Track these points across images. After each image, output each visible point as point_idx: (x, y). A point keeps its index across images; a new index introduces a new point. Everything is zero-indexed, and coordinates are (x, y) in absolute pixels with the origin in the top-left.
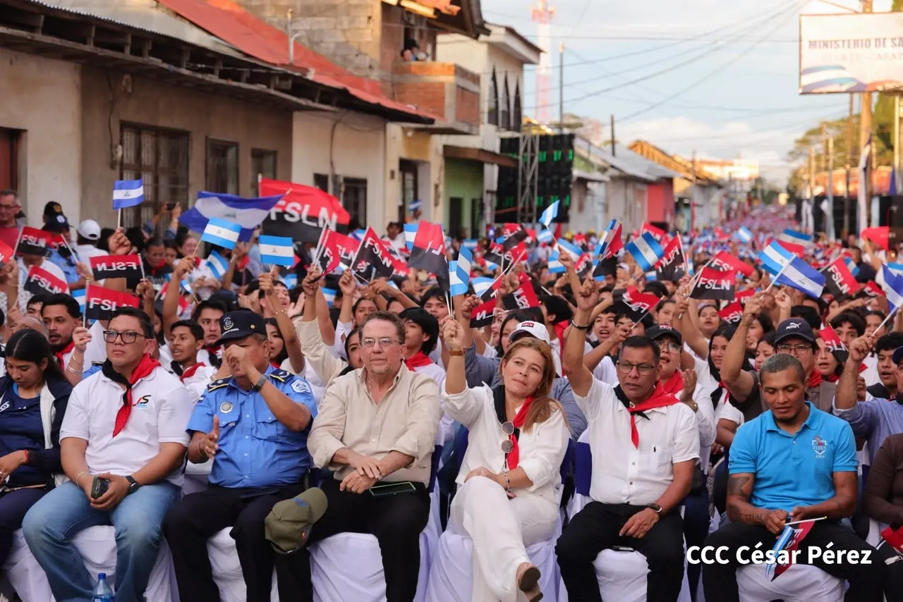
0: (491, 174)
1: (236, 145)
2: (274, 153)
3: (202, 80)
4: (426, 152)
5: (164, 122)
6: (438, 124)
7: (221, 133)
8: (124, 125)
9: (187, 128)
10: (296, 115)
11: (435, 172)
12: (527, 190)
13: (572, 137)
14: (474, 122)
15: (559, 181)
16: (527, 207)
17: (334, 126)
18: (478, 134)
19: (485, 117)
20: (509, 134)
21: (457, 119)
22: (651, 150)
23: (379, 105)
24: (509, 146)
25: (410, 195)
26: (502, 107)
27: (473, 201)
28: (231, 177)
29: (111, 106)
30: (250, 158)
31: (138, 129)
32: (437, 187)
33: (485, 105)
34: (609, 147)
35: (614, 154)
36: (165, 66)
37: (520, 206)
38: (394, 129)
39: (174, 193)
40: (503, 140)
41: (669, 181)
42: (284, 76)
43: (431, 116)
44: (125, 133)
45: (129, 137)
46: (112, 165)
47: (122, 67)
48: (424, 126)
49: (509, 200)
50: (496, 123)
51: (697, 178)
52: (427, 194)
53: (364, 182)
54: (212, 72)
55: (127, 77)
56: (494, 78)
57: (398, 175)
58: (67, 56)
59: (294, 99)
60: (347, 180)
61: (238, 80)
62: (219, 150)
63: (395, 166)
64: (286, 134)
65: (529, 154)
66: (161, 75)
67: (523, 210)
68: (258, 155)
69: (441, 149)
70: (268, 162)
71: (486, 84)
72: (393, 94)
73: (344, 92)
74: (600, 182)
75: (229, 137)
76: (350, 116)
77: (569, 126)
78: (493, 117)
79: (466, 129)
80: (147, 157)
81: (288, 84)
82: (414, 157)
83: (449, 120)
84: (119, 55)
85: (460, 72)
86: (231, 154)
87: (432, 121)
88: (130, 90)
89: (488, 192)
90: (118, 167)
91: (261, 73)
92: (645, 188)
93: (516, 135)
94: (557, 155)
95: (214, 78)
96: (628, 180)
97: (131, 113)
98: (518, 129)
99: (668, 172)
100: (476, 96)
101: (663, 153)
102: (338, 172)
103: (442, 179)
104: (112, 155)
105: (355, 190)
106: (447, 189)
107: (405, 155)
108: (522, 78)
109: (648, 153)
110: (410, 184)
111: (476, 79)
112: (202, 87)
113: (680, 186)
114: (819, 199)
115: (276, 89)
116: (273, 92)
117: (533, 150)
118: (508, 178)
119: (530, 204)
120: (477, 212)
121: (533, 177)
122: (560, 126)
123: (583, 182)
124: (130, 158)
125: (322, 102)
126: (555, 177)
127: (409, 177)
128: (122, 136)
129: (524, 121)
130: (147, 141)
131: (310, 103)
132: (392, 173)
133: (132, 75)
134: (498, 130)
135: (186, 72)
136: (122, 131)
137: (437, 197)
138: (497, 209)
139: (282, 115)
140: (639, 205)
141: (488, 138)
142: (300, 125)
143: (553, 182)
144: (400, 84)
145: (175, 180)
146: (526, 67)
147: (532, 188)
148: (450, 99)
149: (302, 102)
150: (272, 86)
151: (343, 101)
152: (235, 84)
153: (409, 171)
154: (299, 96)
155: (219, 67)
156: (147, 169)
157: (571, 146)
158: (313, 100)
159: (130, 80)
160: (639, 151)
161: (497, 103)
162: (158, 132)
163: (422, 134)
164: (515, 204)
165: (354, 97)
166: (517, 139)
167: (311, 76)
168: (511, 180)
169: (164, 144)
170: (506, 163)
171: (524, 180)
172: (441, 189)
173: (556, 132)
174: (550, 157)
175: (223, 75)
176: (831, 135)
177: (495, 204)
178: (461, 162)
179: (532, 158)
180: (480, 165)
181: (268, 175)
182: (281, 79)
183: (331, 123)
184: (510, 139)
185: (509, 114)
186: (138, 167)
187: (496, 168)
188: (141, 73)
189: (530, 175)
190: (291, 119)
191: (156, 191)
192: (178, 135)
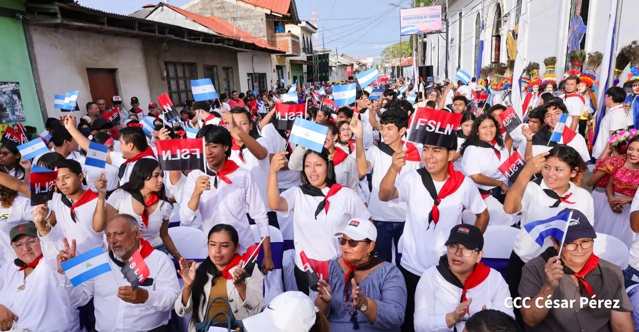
0: (305, 67)
1: (216, 66)
2: (232, 68)
3: (195, 43)
4: (284, 62)
5: (185, 60)
6: (287, 53)
7: (209, 63)
8: (166, 64)
9: (195, 62)
10: (238, 53)
11: (288, 69)
12: (316, 72)
14: (298, 52)
17: (252, 57)
18: (300, 56)
19: (302, 50)
20: (309, 55)
21: (293, 51)
24: (309, 58)
25: (281, 76)
26: (306, 47)
27: (300, 76)
28: (216, 79)
29: (158, 56)
30: (222, 70)
31: (175, 64)
32: (289, 73)
33: (301, 47)
35: (338, 59)
36: (176, 38)
37: (314, 77)
38: (274, 56)
41: (353, 65)
43: (284, 51)
44: (167, 66)
45: (171, 68)
46: (163, 79)
47: (161, 41)
48: (282, 54)
49: (311, 75)
50: (305, 52)
51: (359, 63)
52: (286, 75)
53: (265, 74)
54: (199, 40)
55: (164, 44)
56: (303, 38)
57: (276, 71)
58: (134, 36)
59: (235, 48)
60: (259, 74)
61: (211, 42)
62: (209, 68)
63: (275, 68)
64: (236, 60)
67: (315, 78)
68: (226, 69)
69: (289, 61)
70: (230, 71)
71: (301, 39)
72: (272, 45)
73: (253, 44)
74: (335, 67)
75: (212, 63)
76: (257, 53)
77: (326, 51)
78: (304, 49)
79: (296, 55)
80: (180, 74)
81: (232, 43)
82: (281, 64)
83: (290, 52)
85: (293, 36)
86: (214, 69)
87: (285, 53)
88: (167, 49)
89: (304, 73)
90: (166, 79)
91: (220, 39)
92: (346, 67)
94: (324, 60)
95: (201, 42)
96: (343, 65)
97: (169, 58)
98: (312, 54)
99: (352, 63)
100: (298, 43)
102: (256, 72)
103: (290, 70)
104: (162, 75)
105: (262, 77)
106: (292, 73)
107: (278, 64)
108: (312, 38)
110: (280, 73)
111: (298, 38)
112: (198, 45)
113: (356, 67)
116: (226, 46)
117: (317, 60)
118: (310, 68)
119: (317, 76)
120: (302, 80)
122: (324, 51)
123: (331, 67)
125: (245, 49)
126: (324, 67)
127: (280, 71)
129: (313, 51)
130: (179, 68)
131: (241, 49)
132: (274, 71)
133: (167, 43)
134: (306, 54)
135: (187, 40)
137: (290, 77)
139: (232, 54)
140: (345, 72)
141: (303, 57)
142: (240, 57)
143: (323, 69)
144: (274, 41)
146: (312, 34)
148: (290, 45)
149: (238, 49)
150: (225, 44)
151: (253, 47)
152: (209, 44)
153: (279, 69)
155: (202, 38)
156: (181, 78)
157: (328, 57)
158: (242, 48)
159: (167, 45)
160: (344, 57)
161: (305, 45)
162: (183, 64)
163: (282, 57)
165: (256, 46)
166: (312, 56)
167: (241, 40)
168: (311, 69)
169: (187, 69)
170: (309, 64)
171: (315, 69)
172: (290, 74)
173: (323, 53)
174: (322, 61)
175: (203, 40)
177: (307, 77)
178: (296, 65)
179: (317, 62)
180: (301, 66)
181: (230, 76)
182: (228, 41)
183: (251, 55)
184: (310, 56)
185: (308, 49)
186: (177, 78)
187: (306, 66)
188: (170, 42)
189: (316, 67)
190: (236, 56)
191: (186, 86)
192: (192, 65)
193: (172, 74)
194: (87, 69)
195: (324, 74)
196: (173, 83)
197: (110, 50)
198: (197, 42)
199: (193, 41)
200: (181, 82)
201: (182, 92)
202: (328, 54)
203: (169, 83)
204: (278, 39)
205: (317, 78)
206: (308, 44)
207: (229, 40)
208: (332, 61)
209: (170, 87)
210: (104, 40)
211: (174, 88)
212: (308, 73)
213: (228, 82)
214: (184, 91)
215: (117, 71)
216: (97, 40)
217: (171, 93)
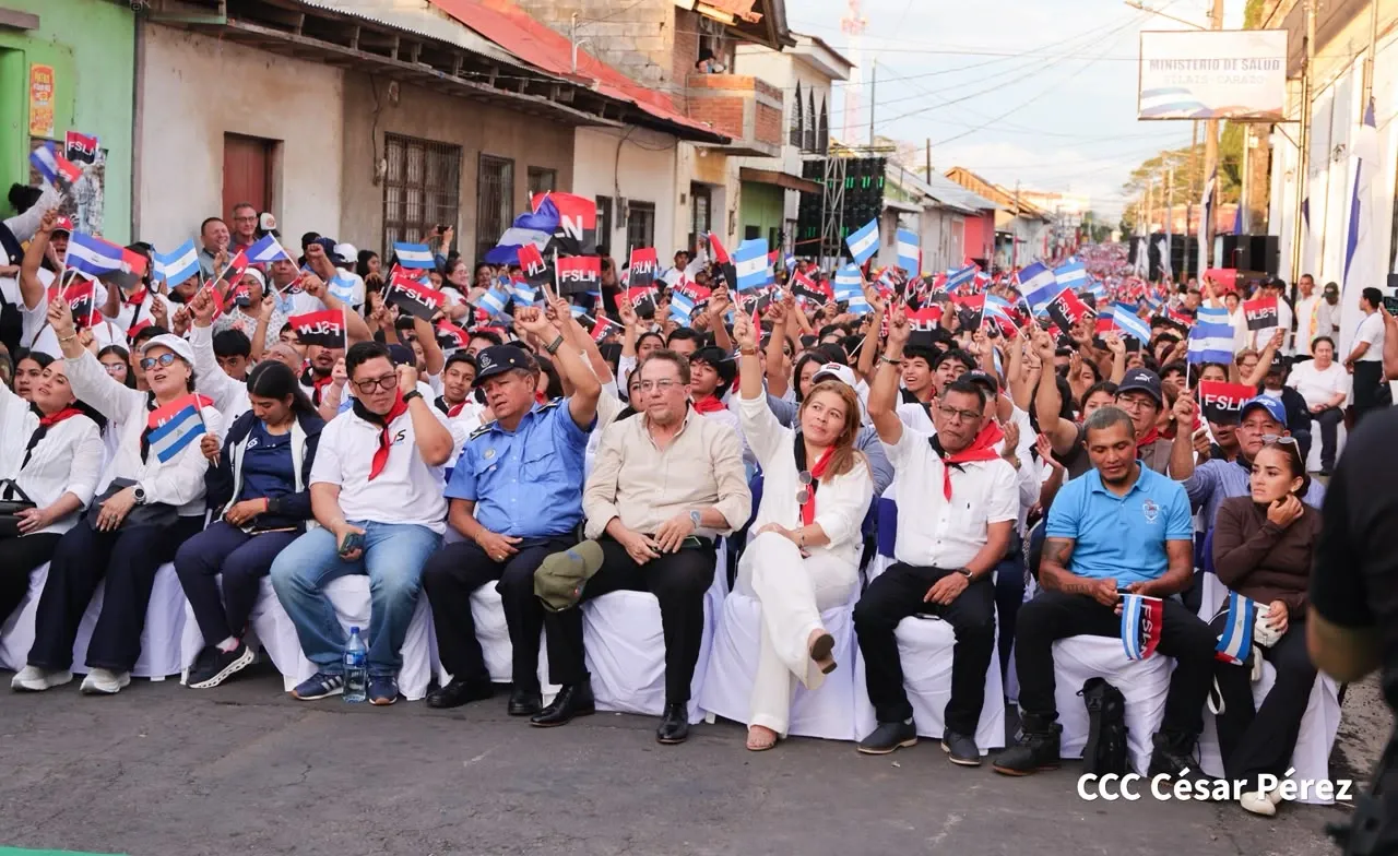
0: (792, 200)
1: (512, 162)
2: (553, 172)
3: (476, 89)
4: (720, 173)
5: (433, 135)
6: (735, 144)
7: (496, 149)
8: (389, 138)
9: (458, 143)
10: (577, 128)
11: (729, 196)
12: (832, 219)
13: (883, 161)
14: (775, 142)
15: (867, 210)
16: (831, 238)
17: (620, 144)
18: (779, 156)
19: (787, 138)
20: (813, 157)
21: (756, 137)
22: (971, 177)
23: (669, 121)
24: (812, 169)
25: (702, 222)
26: (807, 126)
27: (772, 231)
28: (505, 199)
29: (375, 117)
30: (526, 178)
31: (405, 142)
32: (732, 213)
33: (788, 124)
34: (924, 173)
35: (929, 182)
36: (435, 72)
37: (824, 237)
38: (686, 148)
39: (442, 213)
40: (805, 163)
41: (990, 213)
42: (566, 87)
43: (726, 134)
44: (390, 146)
45: (395, 152)
46: (376, 182)
48: (719, 146)
49: (811, 230)
50: (800, 146)
51: (1022, 211)
52: (721, 221)
53: (652, 206)
54: (487, 80)
55: (393, 83)
56: (798, 95)
57: (689, 199)
58: (328, 59)
59: (577, 112)
60: (632, 203)
61: (517, 91)
62: (492, 167)
63: (687, 190)
64: (568, 150)
65: (835, 180)
67: (827, 241)
68: (535, 174)
69: (737, 171)
70: (546, 181)
71: (789, 100)
72: (686, 109)
73: (632, 106)
74: (913, 212)
75: (504, 154)
76: (639, 133)
77: (879, 150)
78: (797, 136)
79: (766, 151)
80: (414, 173)
81: (569, 97)
82: (708, 179)
83: (746, 140)
84: (385, 60)
85: (761, 86)
86: (506, 171)
87: (728, 141)
88: (396, 99)
89: (788, 220)
90: (382, 183)
91: (541, 83)
92: (962, 220)
93: (821, 158)
94: (866, 181)
95: (489, 88)
96: (943, 211)
97: (399, 127)
98: (823, 151)
99: (990, 204)
100: (779, 112)
101: (984, 182)
102: (622, 195)
103: (738, 204)
104: (376, 170)
105: (641, 216)
106: (743, 216)
107: (697, 178)
108: (830, 95)
109: (967, 182)
110: (702, 210)
111: (779, 96)
112: (475, 98)
113: (1002, 220)
114: (1156, 238)
115: (556, 101)
116: (553, 104)
117: (839, 175)
118: (810, 204)
119: (835, 235)
120: (776, 242)
121: (839, 205)
122: (869, 149)
123: (894, 212)
124: (395, 174)
125: (606, 116)
126: (864, 206)
127: (702, 202)
128: (386, 149)
129: (831, 143)
130: (414, 156)
131: (594, 117)
132: (683, 197)
133: (400, 82)
134: (801, 152)
135: (458, 80)
136: (386, 143)
137: (732, 225)
138: (797, 240)
139: (564, 129)
140: (955, 240)
141: (790, 160)
142: (583, 141)
143: (860, 211)
144: (693, 99)
145: (443, 200)
146: (834, 82)
147: (837, 217)
148: (749, 116)
149: (585, 115)
150: (553, 97)
151: (630, 116)
152: (512, 94)
153: (701, 195)
154: (583, 110)
155: (495, 76)
156: (414, 187)
157: (882, 172)
158: (598, 115)
159: (397, 89)
160: (957, 181)
161: (801, 122)
162: (426, 145)
163: (715, 154)
164: (818, 235)
165: (642, 111)
166: (822, 162)
167: (595, 88)
168: (814, 208)
169: (432, 158)
170: (807, 188)
171: (828, 209)
172: (737, 215)
173: (866, 155)
174: (858, 183)
175: (498, 84)
176: (1172, 166)
177: (795, 235)
178: (762, 189)
179: (839, 184)
180: (782, 191)
182: (562, 90)
183: (617, 140)
184: (814, 162)
185: (814, 135)
186: (404, 186)
187: (798, 194)
188: (408, 79)
189: (835, 203)
190: (572, 134)
191: (423, 211)
192: (449, 150)
194: (225, 137)
196: (393, 196)
197: (276, 91)
198: (483, 87)
199: (474, 85)
200: (413, 197)
201: (412, 226)
202: (885, 160)
203: (385, 196)
205: (835, 242)
206: (813, 120)
207: (568, 85)
209: (384, 209)
210: (268, 66)
211: (393, 210)
212: (801, 221)
215: (280, 145)
216: (254, 63)
217: (386, 224)
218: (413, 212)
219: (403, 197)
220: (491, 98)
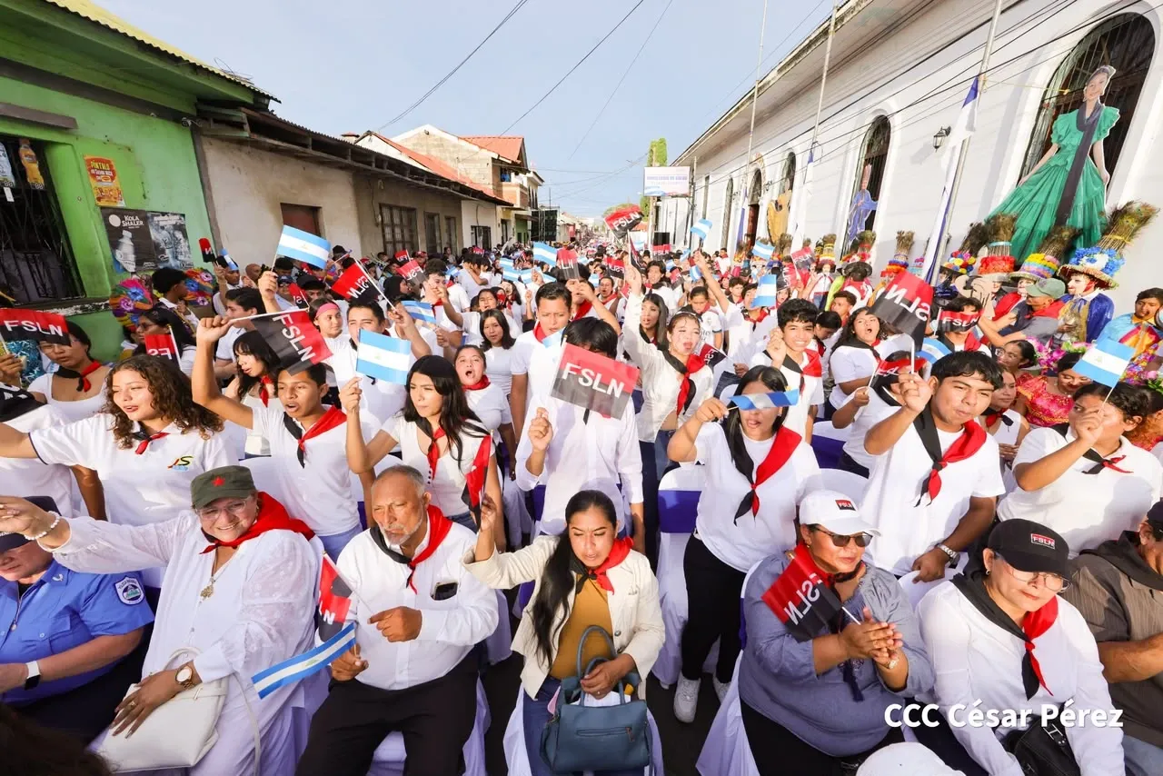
0: (530, 223)
1: (437, 214)
2: (455, 218)
3: (418, 183)
4: (510, 216)
5: (402, 204)
6: (515, 206)
7: (431, 210)
8: (381, 206)
9: (415, 207)
10: (462, 202)
11: (513, 224)
12: (542, 230)
18: (526, 210)
20: (535, 210)
21: (521, 205)
23: (495, 198)
24: (535, 214)
25: (505, 232)
26: (532, 201)
27: (525, 234)
28: (437, 229)
29: (371, 195)
30: (445, 220)
31: (391, 208)
32: (514, 229)
36: (396, 175)
37: (539, 235)
38: (499, 208)
39: (411, 237)
40: (532, 212)
43: (513, 203)
44: (383, 209)
45: (386, 212)
46: (377, 225)
47: (376, 176)
48: (509, 206)
50: (531, 206)
52: (511, 231)
53: (490, 228)
54: (422, 180)
55: (380, 181)
56: (529, 190)
57: (500, 225)
58: (342, 168)
59: (462, 194)
60: (483, 227)
61: (436, 185)
62: (431, 217)
63: (500, 222)
64: (459, 209)
66: (409, 184)
68: (448, 219)
69: (514, 215)
70: (452, 221)
72: (498, 194)
75: (434, 211)
76: (483, 202)
79: (524, 208)
80: (397, 221)
81: (458, 188)
82: (506, 218)
83: (518, 205)
84: (370, 168)
86: (436, 218)
87: (513, 205)
88: (382, 188)
89: (529, 230)
90: (380, 226)
91: (445, 182)
94: (551, 217)
95: (424, 183)
97: (385, 199)
98: (537, 209)
102: (480, 225)
103: (515, 226)
104: (376, 220)
105: (487, 232)
106: (517, 229)
107: (503, 218)
110: (504, 228)
112: (419, 187)
115: (453, 190)
116: (451, 191)
117: (543, 216)
125: (472, 196)
126: (551, 225)
127: (504, 226)
128: (381, 211)
129: (539, 206)
130: (396, 213)
131: (468, 197)
133: (383, 180)
134: (531, 209)
136: (380, 208)
137: (514, 233)
138: (532, 236)
139: (457, 201)
141: (528, 212)
142: (464, 206)
143: (550, 227)
144: (500, 191)
145: (411, 231)
146: (539, 187)
148: (518, 197)
149: (465, 196)
150: (451, 188)
151: (481, 196)
152: (434, 186)
153: (504, 223)
155: (425, 178)
156: (397, 226)
158: (469, 195)
159: (382, 183)
161: (530, 198)
162: (401, 209)
163: (508, 210)
165: (485, 195)
166: (538, 212)
167: (467, 185)
168: (536, 226)
169: (405, 215)
170: (534, 220)
171: (540, 226)
173: (550, 210)
175: (427, 182)
177: (531, 234)
178: (521, 220)
179: (543, 218)
180: (526, 221)
181: (453, 227)
183: (476, 205)
184: (535, 212)
185: (534, 204)
186: (393, 226)
187: (531, 221)
188: (387, 179)
189: (543, 224)
190: (460, 203)
191: (403, 236)
192: (411, 210)
193: (387, 220)
194: (282, 204)
195: (550, 233)
196: (388, 230)
197: (312, 182)
198: (420, 182)
199: (416, 181)
200: (397, 230)
201: (399, 242)
202: (556, 211)
203: (383, 231)
204: (504, 189)
205: (543, 237)
206: (533, 198)
207: (456, 184)
208: (560, 219)
209: (384, 236)
210: (304, 168)
211: (389, 237)
212: (532, 231)
213: (450, 235)
214: (391, 242)
215: (320, 209)
216: (294, 167)
217: (385, 243)
218: (398, 237)
219: (393, 231)
220: (427, 188)
